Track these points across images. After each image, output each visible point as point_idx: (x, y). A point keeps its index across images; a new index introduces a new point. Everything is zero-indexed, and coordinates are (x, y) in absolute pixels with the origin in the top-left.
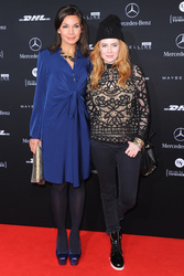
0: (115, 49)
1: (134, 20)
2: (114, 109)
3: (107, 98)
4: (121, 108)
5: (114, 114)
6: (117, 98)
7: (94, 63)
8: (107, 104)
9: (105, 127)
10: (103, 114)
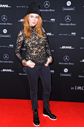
0: (37, 20)
2: (39, 48)
3: (37, 43)
4: (43, 47)
5: (40, 50)
6: (41, 42)
7: (25, 25)
8: (36, 46)
9: (36, 58)
10: (35, 52)
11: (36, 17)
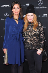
0: (32, 17)
1: (41, 6)
2: (32, 38)
3: (30, 34)
4: (34, 37)
5: (32, 39)
6: (33, 34)
8: (30, 36)
9: (29, 44)
10: (28, 40)
11: (32, 15)
